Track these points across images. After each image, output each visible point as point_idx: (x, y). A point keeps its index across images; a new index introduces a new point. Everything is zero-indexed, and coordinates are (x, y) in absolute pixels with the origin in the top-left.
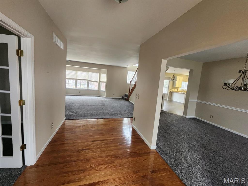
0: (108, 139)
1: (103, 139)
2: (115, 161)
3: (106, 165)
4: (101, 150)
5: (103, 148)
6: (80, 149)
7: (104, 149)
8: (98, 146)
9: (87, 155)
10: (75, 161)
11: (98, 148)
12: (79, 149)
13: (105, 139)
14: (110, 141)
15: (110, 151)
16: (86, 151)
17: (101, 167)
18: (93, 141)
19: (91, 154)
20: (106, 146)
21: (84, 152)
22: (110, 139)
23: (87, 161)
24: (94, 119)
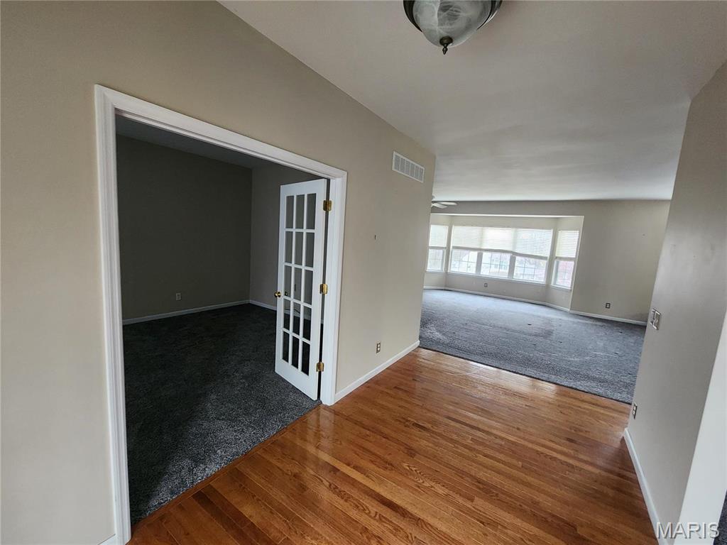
0: (495, 432)
1: (480, 426)
2: (476, 498)
3: (447, 491)
4: (457, 448)
5: (466, 446)
6: (412, 420)
7: (467, 451)
8: (455, 437)
9: (417, 441)
10: (387, 438)
11: (452, 439)
12: (409, 419)
13: (486, 429)
14: (498, 441)
15: (480, 464)
16: (420, 431)
17: (432, 487)
18: (449, 418)
19: (428, 444)
20: (476, 447)
21: (416, 431)
22: (502, 439)
23: (411, 452)
24: (487, 365)
